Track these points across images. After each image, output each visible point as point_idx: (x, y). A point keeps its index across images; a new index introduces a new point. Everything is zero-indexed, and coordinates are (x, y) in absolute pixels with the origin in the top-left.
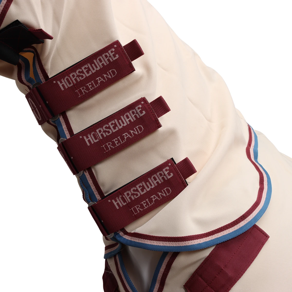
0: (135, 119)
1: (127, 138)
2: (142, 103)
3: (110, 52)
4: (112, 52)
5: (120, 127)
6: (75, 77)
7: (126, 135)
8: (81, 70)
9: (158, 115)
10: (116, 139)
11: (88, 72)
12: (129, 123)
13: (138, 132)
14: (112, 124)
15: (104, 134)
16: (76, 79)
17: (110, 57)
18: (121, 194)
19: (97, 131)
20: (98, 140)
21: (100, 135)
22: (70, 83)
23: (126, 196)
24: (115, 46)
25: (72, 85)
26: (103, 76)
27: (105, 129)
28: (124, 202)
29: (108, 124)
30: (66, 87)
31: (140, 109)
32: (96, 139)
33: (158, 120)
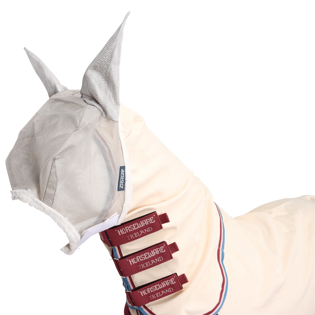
0: (159, 253)
1: (153, 263)
2: (164, 245)
3: (150, 218)
4: (152, 219)
5: (150, 257)
6: (128, 229)
7: (153, 261)
8: (132, 226)
9: (172, 252)
10: (147, 263)
11: (136, 227)
12: (155, 255)
13: (160, 260)
14: (146, 255)
15: (141, 259)
16: (128, 230)
17: (150, 221)
18: (145, 289)
19: (137, 257)
20: (137, 262)
21: (138, 259)
22: (124, 232)
23: (148, 290)
24: (154, 216)
25: (126, 233)
26: (144, 230)
27: (141, 257)
28: (146, 293)
29: (143, 254)
30: (122, 234)
31: (163, 249)
32: (136, 261)
33: (171, 255)
